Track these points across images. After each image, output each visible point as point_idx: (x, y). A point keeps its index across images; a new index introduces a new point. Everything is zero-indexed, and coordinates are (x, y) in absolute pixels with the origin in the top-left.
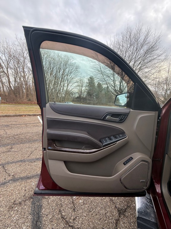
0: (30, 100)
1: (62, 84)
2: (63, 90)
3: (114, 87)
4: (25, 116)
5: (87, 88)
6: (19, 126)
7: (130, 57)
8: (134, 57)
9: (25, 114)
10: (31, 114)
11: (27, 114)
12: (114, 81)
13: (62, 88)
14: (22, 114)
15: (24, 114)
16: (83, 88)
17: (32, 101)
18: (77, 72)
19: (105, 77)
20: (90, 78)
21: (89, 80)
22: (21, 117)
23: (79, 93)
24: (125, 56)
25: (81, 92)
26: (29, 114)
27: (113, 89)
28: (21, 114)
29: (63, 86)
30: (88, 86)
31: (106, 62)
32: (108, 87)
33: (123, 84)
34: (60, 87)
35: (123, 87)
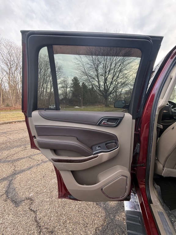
0: (8, 105)
1: (45, 85)
2: (46, 93)
3: (99, 88)
4: (15, 123)
5: (72, 89)
6: (16, 132)
7: (111, 59)
8: (114, 59)
9: (15, 121)
10: (21, 120)
11: (17, 120)
12: (98, 82)
13: (45, 90)
14: (12, 121)
15: (13, 121)
16: (68, 89)
17: (11, 107)
18: (59, 72)
19: (90, 78)
20: (74, 78)
21: (72, 80)
22: (11, 124)
23: (63, 95)
24: (107, 59)
25: (66, 94)
26: (19, 120)
27: (99, 90)
28: (10, 121)
29: (46, 88)
30: (73, 87)
31: (90, 64)
32: (93, 88)
33: (107, 85)
34: (43, 89)
35: (107, 87)
